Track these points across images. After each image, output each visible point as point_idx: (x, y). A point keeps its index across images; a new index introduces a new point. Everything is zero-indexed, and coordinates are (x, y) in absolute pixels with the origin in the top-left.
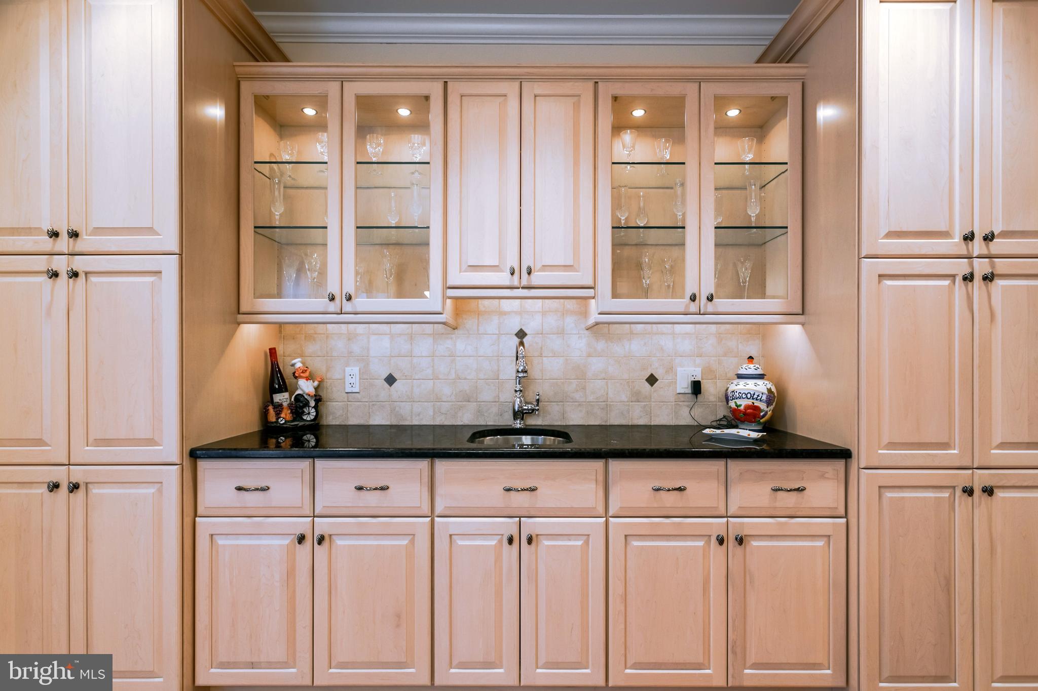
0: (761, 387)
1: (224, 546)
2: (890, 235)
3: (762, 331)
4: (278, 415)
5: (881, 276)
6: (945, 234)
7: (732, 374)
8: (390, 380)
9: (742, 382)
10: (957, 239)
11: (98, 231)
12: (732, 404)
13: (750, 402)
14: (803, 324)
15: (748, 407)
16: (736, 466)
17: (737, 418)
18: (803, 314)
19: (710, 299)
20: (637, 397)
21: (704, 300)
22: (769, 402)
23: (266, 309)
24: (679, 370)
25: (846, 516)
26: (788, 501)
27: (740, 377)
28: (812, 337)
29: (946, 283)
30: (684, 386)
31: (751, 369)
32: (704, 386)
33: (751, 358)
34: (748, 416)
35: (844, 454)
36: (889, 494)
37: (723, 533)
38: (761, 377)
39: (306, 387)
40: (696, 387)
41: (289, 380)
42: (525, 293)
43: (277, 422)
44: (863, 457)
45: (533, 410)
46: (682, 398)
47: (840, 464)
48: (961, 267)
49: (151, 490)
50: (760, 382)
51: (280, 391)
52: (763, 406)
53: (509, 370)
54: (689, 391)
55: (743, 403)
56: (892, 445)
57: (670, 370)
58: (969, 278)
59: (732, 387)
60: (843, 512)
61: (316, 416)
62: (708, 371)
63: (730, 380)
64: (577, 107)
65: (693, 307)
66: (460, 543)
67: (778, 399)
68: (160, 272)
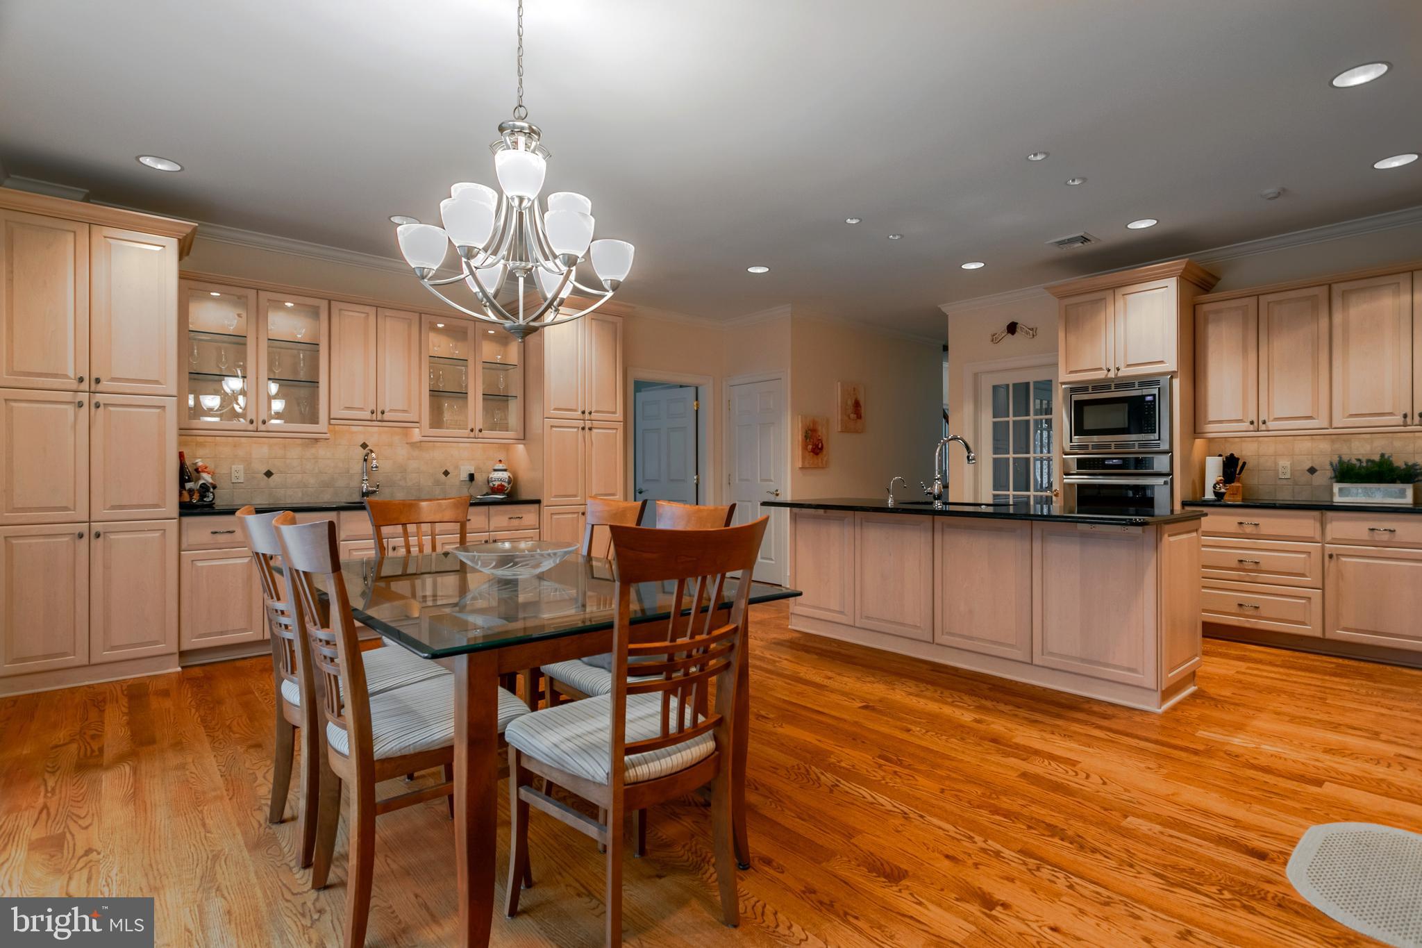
0: (505, 475)
1: (202, 567)
2: (555, 409)
3: (506, 447)
4: (191, 497)
5: (552, 427)
6: (575, 410)
7: (491, 469)
8: (269, 474)
9: (496, 473)
10: (580, 413)
11: (114, 379)
12: (491, 484)
13: (499, 483)
14: (524, 444)
15: (499, 485)
16: (493, 509)
17: (495, 490)
18: (524, 439)
19: (480, 431)
20: (437, 483)
21: (477, 431)
22: (509, 483)
23: (194, 427)
24: (462, 467)
25: (539, 528)
26: (515, 523)
27: (495, 470)
28: (528, 450)
29: (576, 430)
30: (464, 476)
31: (500, 466)
32: (476, 476)
33: (500, 461)
34: (500, 490)
35: (538, 502)
36: (555, 517)
37: (487, 539)
38: (505, 470)
39: (207, 478)
40: (472, 477)
41: (194, 474)
42: (379, 423)
43: (191, 501)
44: (544, 502)
45: (375, 491)
46: (463, 483)
47: (536, 506)
48: (581, 424)
49: (157, 534)
50: (504, 473)
51: (189, 481)
52: (506, 484)
53: (357, 466)
54: (467, 479)
55: (497, 483)
56: (556, 496)
57: (457, 467)
58: (583, 428)
59: (491, 476)
60: (537, 526)
61: (213, 499)
62: (478, 469)
63: (490, 473)
64: (410, 326)
65: (472, 435)
66: (355, 553)
67: (513, 481)
68: (164, 407)
